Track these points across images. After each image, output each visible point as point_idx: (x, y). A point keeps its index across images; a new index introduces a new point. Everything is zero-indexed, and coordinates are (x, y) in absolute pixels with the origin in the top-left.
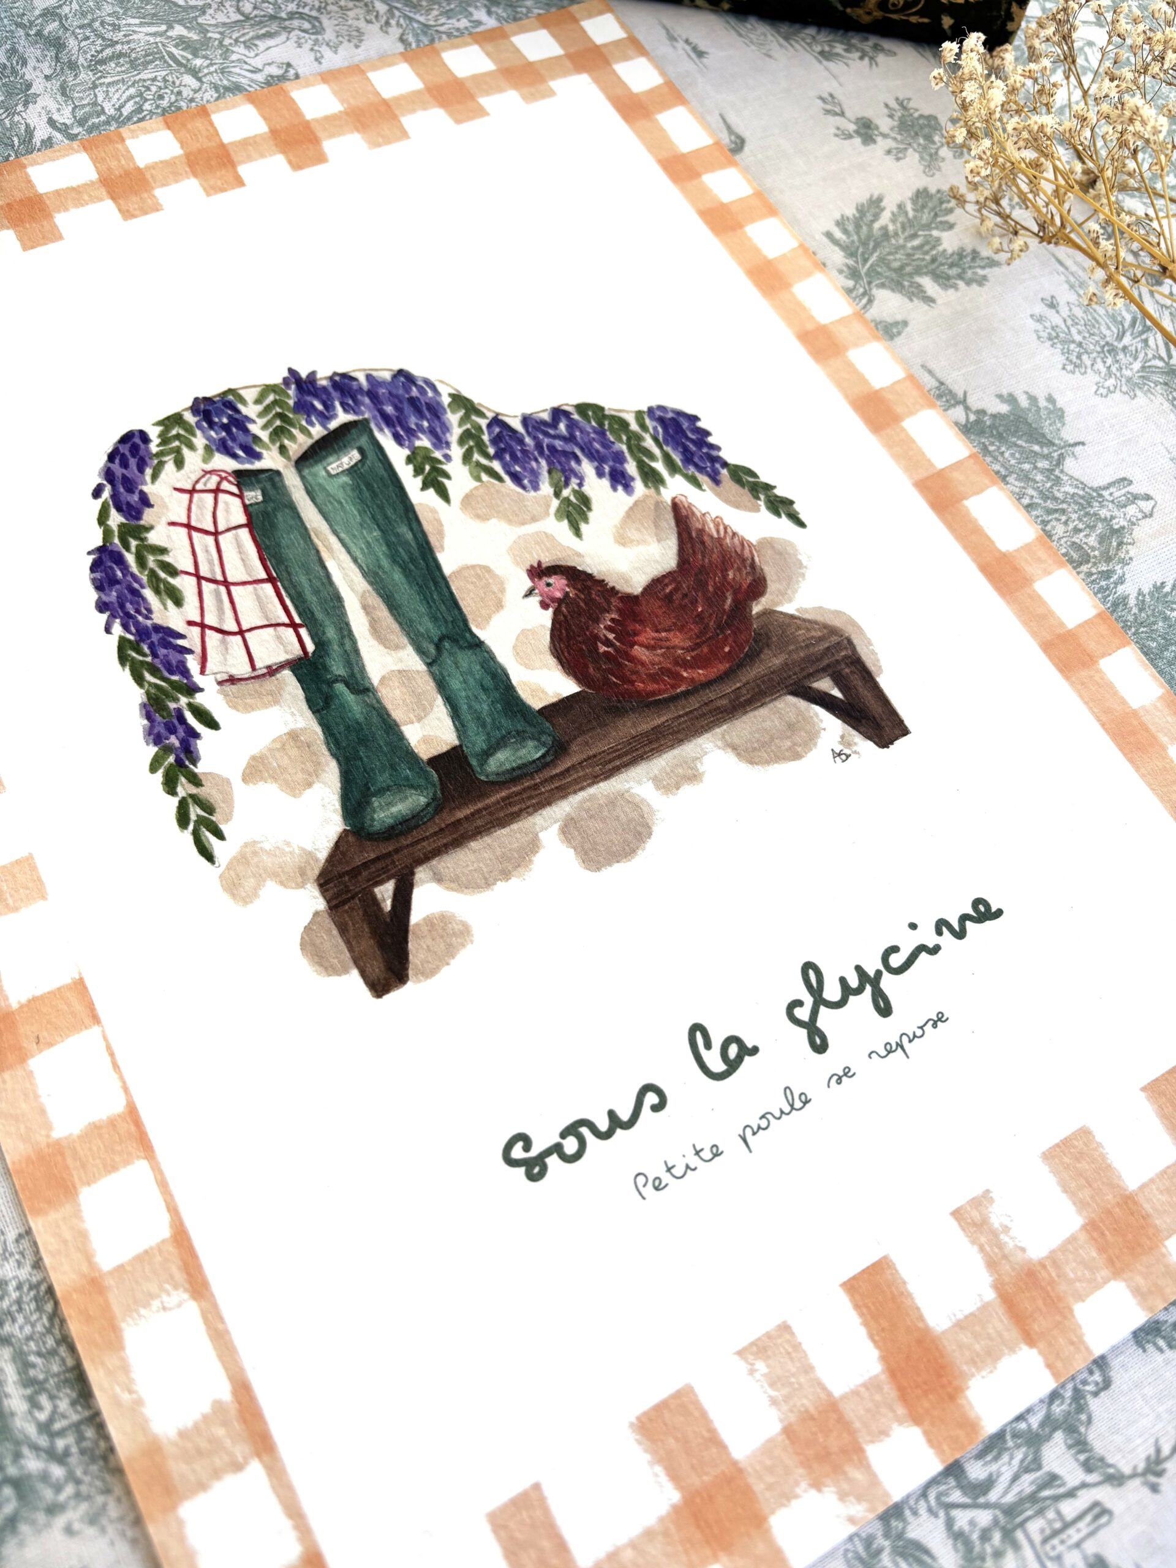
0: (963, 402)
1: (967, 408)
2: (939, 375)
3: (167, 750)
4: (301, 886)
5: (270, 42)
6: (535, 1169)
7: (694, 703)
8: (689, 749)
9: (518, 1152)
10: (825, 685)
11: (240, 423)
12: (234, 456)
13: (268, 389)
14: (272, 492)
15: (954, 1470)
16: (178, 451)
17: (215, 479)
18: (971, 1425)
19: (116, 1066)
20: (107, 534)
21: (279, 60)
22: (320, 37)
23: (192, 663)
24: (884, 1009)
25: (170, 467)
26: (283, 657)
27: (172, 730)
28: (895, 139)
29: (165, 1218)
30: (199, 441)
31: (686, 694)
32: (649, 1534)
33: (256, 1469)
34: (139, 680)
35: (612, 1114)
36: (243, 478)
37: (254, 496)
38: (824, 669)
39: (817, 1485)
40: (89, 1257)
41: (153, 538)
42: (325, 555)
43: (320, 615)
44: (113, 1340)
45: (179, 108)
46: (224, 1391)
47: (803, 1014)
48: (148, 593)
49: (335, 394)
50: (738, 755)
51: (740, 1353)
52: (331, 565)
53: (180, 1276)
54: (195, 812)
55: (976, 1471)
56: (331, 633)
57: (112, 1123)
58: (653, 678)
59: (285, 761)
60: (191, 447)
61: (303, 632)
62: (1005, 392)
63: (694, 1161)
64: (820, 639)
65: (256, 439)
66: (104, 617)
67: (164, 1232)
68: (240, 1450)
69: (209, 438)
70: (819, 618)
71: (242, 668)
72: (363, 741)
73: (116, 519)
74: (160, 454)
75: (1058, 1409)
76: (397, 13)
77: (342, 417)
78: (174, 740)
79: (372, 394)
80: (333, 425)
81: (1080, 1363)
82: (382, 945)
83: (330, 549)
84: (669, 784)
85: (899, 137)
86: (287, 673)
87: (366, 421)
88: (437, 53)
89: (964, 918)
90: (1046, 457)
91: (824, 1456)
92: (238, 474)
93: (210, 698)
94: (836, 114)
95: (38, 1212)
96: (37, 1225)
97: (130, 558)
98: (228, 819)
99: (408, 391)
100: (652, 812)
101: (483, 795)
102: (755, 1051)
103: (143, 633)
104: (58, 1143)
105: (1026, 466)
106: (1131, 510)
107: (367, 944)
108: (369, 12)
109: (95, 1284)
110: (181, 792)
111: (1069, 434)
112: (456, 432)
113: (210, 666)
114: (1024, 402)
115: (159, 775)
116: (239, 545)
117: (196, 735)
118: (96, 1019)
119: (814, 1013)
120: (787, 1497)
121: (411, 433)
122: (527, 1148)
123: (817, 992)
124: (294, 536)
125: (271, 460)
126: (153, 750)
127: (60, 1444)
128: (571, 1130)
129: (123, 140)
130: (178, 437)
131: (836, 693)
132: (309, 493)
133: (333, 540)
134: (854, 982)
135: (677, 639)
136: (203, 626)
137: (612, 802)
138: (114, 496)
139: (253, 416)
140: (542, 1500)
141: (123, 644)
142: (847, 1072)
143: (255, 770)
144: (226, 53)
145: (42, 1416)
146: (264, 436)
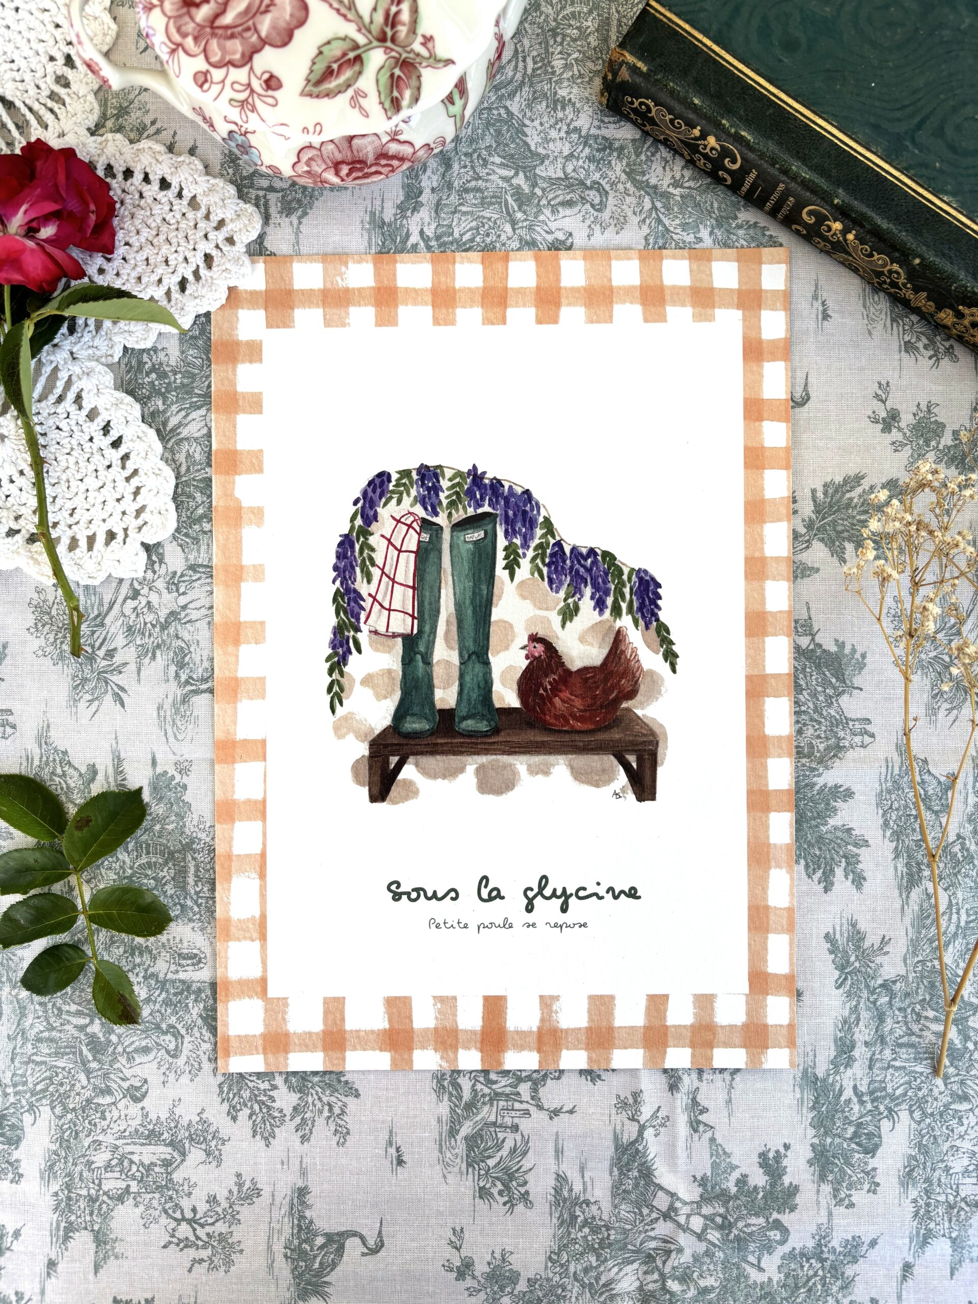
0: (813, 636)
1: (813, 639)
2: (812, 612)
3: (336, 654)
4: (363, 741)
5: (568, 211)
6: (397, 897)
7: (567, 738)
8: (552, 758)
9: (393, 887)
10: (632, 759)
11: (436, 489)
12: (426, 509)
13: (459, 474)
14: (434, 538)
15: (486, 1072)
16: (401, 494)
17: (412, 519)
18: (500, 1063)
19: (265, 781)
20: (352, 528)
21: (567, 229)
22: (600, 215)
23: (363, 616)
24: (564, 909)
25: (394, 501)
26: (401, 631)
27: (342, 646)
28: (905, 434)
29: (261, 846)
30: (413, 492)
31: (566, 732)
32: (373, 1032)
33: (257, 944)
34: (337, 614)
35: (435, 892)
36: (426, 524)
37: (425, 537)
38: (636, 751)
39: (436, 1050)
40: (231, 847)
41: (372, 540)
42: (443, 585)
43: (426, 616)
44: (229, 879)
45: (495, 247)
46: (257, 914)
47: (530, 894)
48: (358, 570)
49: (489, 492)
50: (572, 772)
51: (434, 997)
52: (443, 591)
53: (258, 868)
54: (336, 688)
55: (493, 1076)
56: (427, 628)
57: (256, 802)
58: (556, 717)
59: (381, 682)
60: (408, 495)
61: (416, 621)
62: (841, 640)
63: (456, 925)
64: (645, 735)
65: (440, 503)
66: (335, 574)
67: (259, 852)
68: (255, 935)
69: (418, 492)
70: (651, 724)
71: (382, 629)
72: (417, 688)
73: (359, 522)
74: (393, 492)
75: (535, 1075)
76: (654, 215)
77: (486, 508)
78: (340, 651)
79: (507, 500)
80: (480, 511)
81: (552, 1067)
82: (382, 783)
83: (446, 583)
84: (533, 771)
85: (908, 434)
86: (400, 640)
87: (496, 515)
88: (662, 259)
89: (622, 892)
90: (834, 688)
91: (443, 1043)
92: (424, 521)
93: (363, 637)
94: (882, 401)
95: (219, 822)
96: (217, 827)
97: (357, 547)
98: (347, 698)
99: (525, 506)
100: (519, 779)
101: (453, 737)
102: (503, 898)
103: (348, 590)
104: (234, 800)
105: (820, 689)
106: (857, 739)
107: (377, 778)
108: (639, 204)
109: (229, 857)
110: (334, 677)
111: (857, 681)
112: (537, 541)
113: (370, 621)
114: (847, 651)
115: (329, 664)
116: (407, 563)
117: (351, 653)
118: (265, 759)
119: (535, 896)
120: (423, 1047)
121: (514, 533)
122: (398, 887)
123: (541, 889)
124: (434, 568)
125: (441, 520)
126: (330, 651)
127: (200, 901)
128: (417, 890)
129: (454, 263)
130: (405, 484)
131: (634, 765)
132: (451, 546)
133: (450, 578)
134: (559, 893)
135: (578, 703)
136: (375, 599)
137: (505, 767)
138: (363, 507)
139: (444, 487)
140: (344, 1003)
141: (337, 592)
142: (534, 925)
143: (367, 681)
144: (540, 211)
145: (198, 889)
146: (445, 502)
